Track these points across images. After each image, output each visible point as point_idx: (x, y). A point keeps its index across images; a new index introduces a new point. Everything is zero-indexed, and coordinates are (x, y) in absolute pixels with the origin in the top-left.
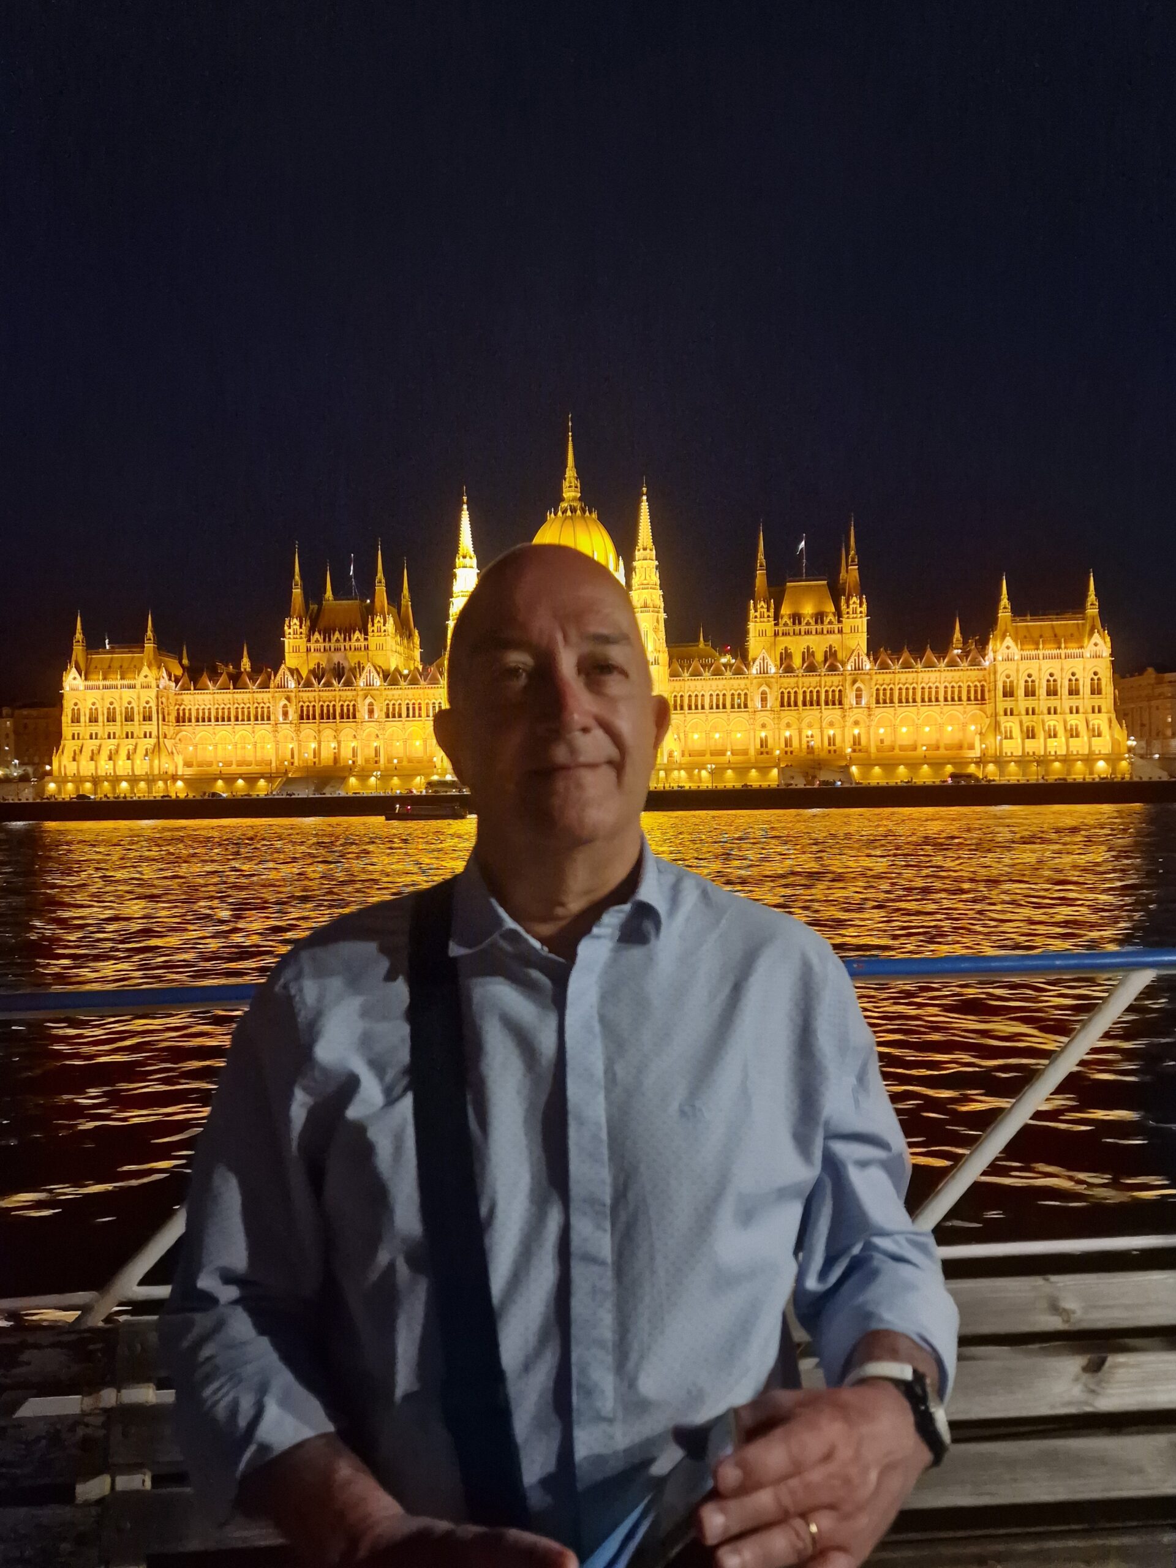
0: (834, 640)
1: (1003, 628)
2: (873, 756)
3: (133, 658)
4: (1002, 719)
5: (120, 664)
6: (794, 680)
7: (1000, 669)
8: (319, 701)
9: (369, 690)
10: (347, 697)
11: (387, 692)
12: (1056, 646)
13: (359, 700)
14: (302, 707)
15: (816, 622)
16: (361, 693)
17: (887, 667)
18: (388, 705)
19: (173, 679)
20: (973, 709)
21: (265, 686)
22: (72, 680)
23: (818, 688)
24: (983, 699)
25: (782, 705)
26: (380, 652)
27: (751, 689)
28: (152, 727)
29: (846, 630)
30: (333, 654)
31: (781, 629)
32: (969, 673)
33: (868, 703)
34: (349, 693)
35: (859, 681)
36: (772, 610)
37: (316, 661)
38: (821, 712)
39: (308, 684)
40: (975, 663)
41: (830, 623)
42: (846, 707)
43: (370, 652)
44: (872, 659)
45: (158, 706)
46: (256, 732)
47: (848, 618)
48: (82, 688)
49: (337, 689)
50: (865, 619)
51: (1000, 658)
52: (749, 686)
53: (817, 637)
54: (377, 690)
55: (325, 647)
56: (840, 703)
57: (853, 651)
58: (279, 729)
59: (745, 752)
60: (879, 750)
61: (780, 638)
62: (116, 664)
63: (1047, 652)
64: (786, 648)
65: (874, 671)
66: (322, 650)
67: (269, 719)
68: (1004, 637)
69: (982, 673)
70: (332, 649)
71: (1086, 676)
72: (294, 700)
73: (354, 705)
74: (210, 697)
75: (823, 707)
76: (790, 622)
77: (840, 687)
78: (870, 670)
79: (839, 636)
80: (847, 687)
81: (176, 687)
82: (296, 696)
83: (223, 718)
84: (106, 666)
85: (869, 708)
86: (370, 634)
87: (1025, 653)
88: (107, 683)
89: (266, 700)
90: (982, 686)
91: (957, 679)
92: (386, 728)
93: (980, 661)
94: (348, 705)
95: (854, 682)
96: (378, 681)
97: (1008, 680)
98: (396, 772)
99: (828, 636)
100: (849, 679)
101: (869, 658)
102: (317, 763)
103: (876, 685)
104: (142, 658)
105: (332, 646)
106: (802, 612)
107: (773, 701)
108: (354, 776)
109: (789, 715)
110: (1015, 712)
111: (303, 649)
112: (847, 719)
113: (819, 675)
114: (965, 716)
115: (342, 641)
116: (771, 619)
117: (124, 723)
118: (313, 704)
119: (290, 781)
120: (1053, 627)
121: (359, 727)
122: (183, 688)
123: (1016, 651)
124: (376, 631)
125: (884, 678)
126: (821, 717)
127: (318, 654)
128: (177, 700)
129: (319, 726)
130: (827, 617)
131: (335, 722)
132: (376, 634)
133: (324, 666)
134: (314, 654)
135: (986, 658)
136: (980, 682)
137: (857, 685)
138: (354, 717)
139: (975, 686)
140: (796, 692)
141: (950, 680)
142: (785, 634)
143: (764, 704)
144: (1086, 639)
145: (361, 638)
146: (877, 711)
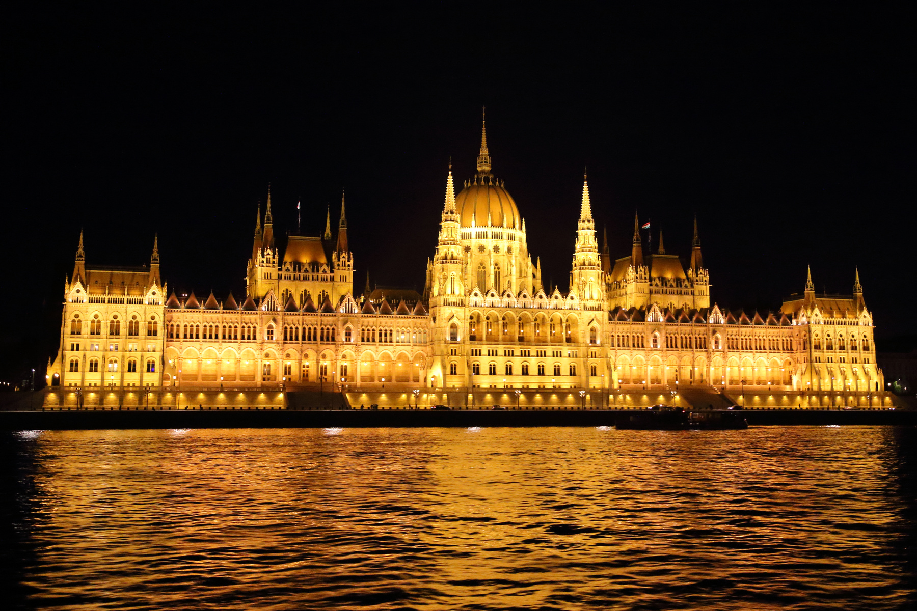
1: (811, 301)
5: (121, 281)
6: (675, 328)
7: (812, 329)
8: (302, 324)
11: (363, 319)
12: (841, 316)
14: (286, 328)
15: (677, 286)
17: (734, 323)
18: (363, 330)
20: (786, 356)
21: (251, 308)
22: (74, 292)
23: (690, 335)
25: (668, 347)
27: (647, 333)
29: (697, 293)
30: (301, 282)
31: (654, 288)
32: (783, 330)
33: (723, 347)
35: (717, 332)
36: (648, 274)
37: (285, 288)
38: (693, 354)
40: (785, 324)
41: (686, 287)
42: (711, 350)
43: (335, 283)
44: (724, 316)
45: (164, 321)
46: (242, 348)
47: (697, 284)
48: (86, 300)
49: (319, 314)
50: (708, 286)
51: (812, 322)
52: (645, 330)
53: (676, 297)
54: (356, 316)
55: (294, 275)
56: (706, 348)
58: (265, 348)
61: (653, 295)
64: (656, 303)
65: (726, 325)
66: (292, 278)
67: (255, 338)
68: (812, 308)
69: (791, 331)
70: (302, 278)
71: (859, 337)
72: (280, 322)
73: (334, 329)
74: (199, 315)
75: (694, 350)
76: (659, 284)
77: (705, 336)
78: (724, 323)
79: (692, 297)
80: (709, 336)
82: (281, 319)
83: (211, 336)
85: (724, 352)
87: (826, 319)
88: (113, 297)
89: (252, 321)
90: (791, 340)
91: (776, 335)
92: (363, 350)
93: (788, 322)
94: (328, 329)
95: (714, 332)
96: (356, 309)
97: (817, 338)
98: (383, 390)
99: (685, 296)
100: (710, 330)
103: (727, 335)
105: (302, 275)
106: (665, 277)
107: (661, 343)
108: (346, 392)
109: (673, 355)
110: (822, 360)
111: (275, 275)
112: (710, 359)
113: (692, 326)
114: (782, 361)
115: (310, 271)
116: (647, 281)
117: (128, 336)
118: (297, 326)
120: (835, 301)
121: (338, 348)
123: (821, 318)
125: (733, 330)
126: (693, 357)
127: (287, 282)
129: (301, 346)
130: (684, 282)
131: (317, 344)
132: (341, 268)
134: (284, 282)
135: (794, 321)
136: (790, 337)
137: (716, 335)
138: (334, 340)
139: (787, 340)
140: (676, 337)
141: (772, 335)
142: (657, 292)
143: (655, 346)
144: (858, 313)
145: (328, 270)
146: (730, 354)
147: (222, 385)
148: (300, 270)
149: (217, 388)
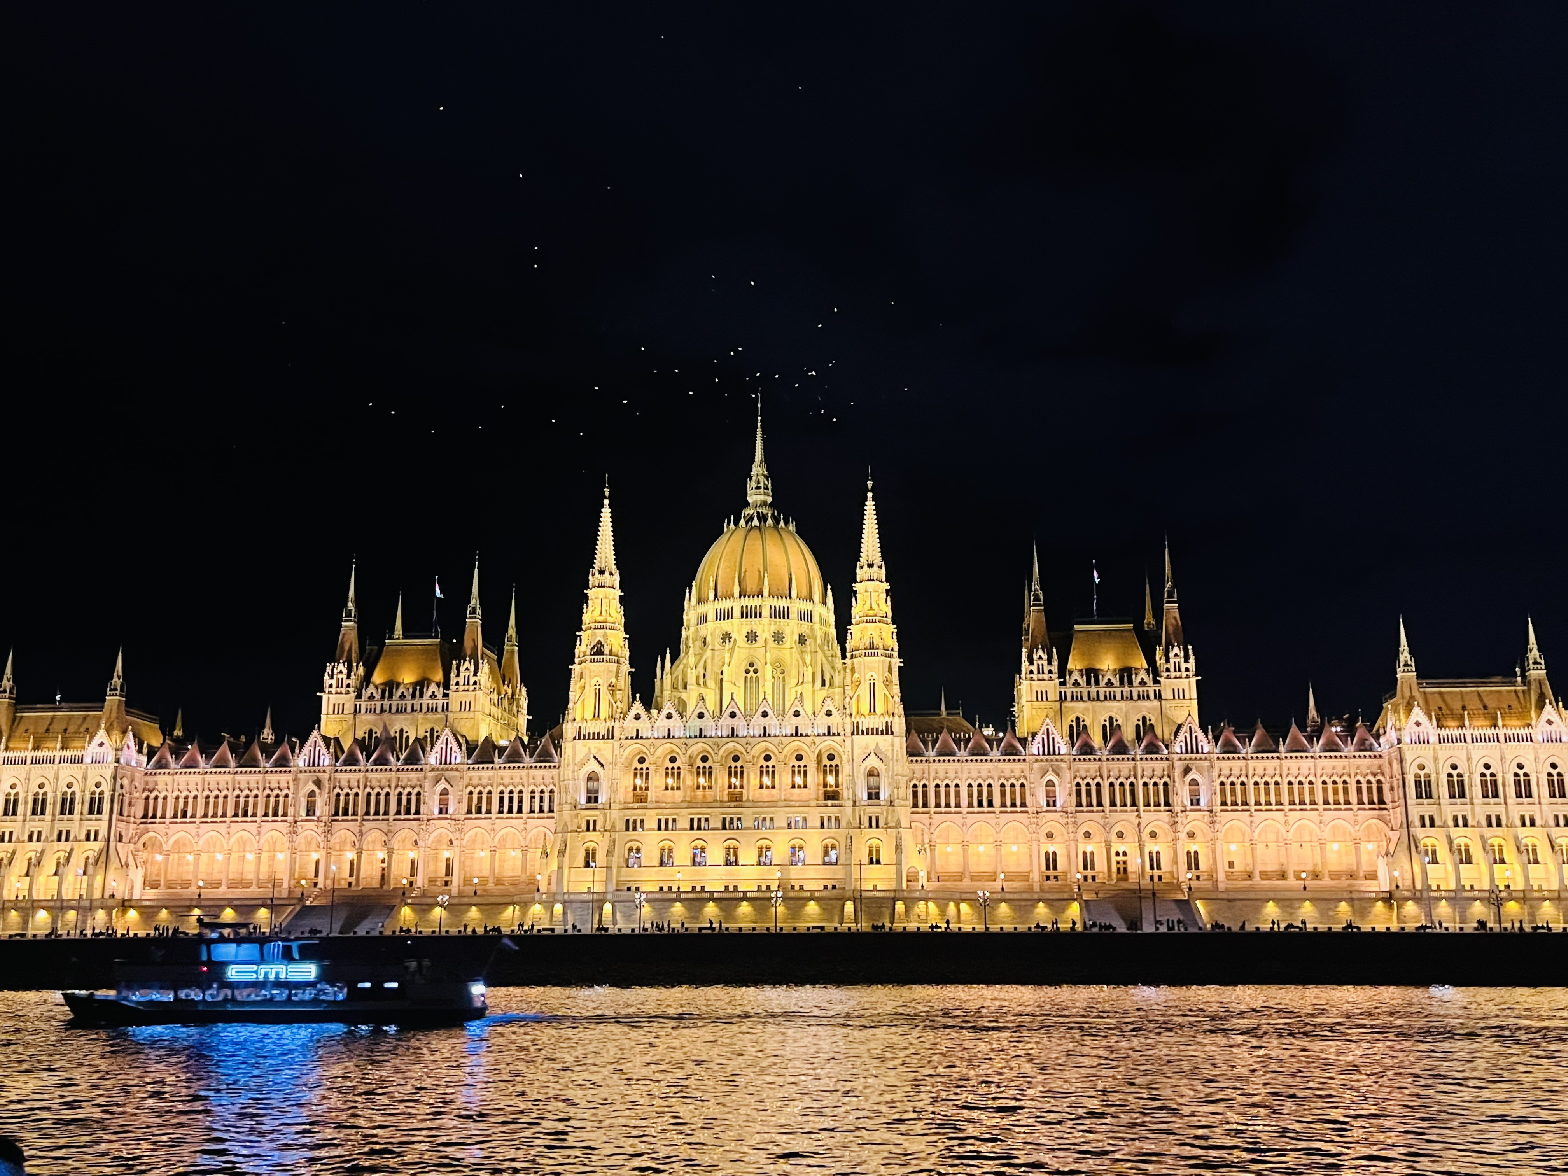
0: (1149, 708)
1: (1407, 694)
2: (1221, 886)
3: (85, 718)
4: (1419, 832)
5: (64, 727)
6: (1094, 766)
7: (1409, 755)
8: (365, 787)
9: (442, 770)
10: (409, 780)
11: (472, 773)
12: (1488, 723)
13: (427, 785)
14: (338, 795)
15: (1122, 683)
16: (431, 774)
17: (1235, 751)
18: (471, 793)
19: (145, 750)
20: (1368, 818)
21: (283, 762)
23: (1132, 779)
24: (1381, 801)
25: (1079, 804)
26: (465, 715)
27: (1032, 777)
28: (100, 824)
29: (1167, 694)
30: (394, 717)
32: (1358, 761)
33: (1210, 804)
34: (412, 775)
35: (1194, 770)
36: (1055, 663)
37: (368, 728)
38: (1139, 816)
39: (351, 761)
40: (1363, 747)
41: (1142, 684)
42: (1178, 809)
43: (450, 715)
44: (1210, 737)
45: (114, 790)
46: (263, 832)
47: (1168, 677)
49: (394, 768)
50: (1194, 680)
51: (1406, 739)
52: (1027, 773)
53: (1123, 704)
54: (457, 770)
55: (382, 705)
56: (1167, 803)
57: (1180, 726)
58: (299, 830)
59: (1025, 877)
60: (1229, 876)
61: (1067, 704)
62: (58, 727)
63: (1476, 733)
64: (1078, 719)
65: (1216, 756)
66: (378, 711)
67: (285, 814)
68: (1409, 708)
69: (1376, 762)
70: (394, 709)
71: (1540, 770)
72: (326, 783)
73: (419, 794)
74: (198, 778)
75: (1142, 808)
76: (1082, 681)
77: (1166, 779)
78: (1209, 753)
79: (1156, 703)
80: (1176, 779)
81: (148, 764)
82: (330, 779)
83: (214, 812)
84: (42, 730)
85: (1211, 811)
86: (453, 687)
87: (1443, 732)
88: (39, 754)
89: (283, 785)
90: (1379, 782)
91: (1341, 772)
92: (466, 830)
93: (1372, 744)
94: (409, 794)
95: (1187, 771)
96: (459, 756)
97: (1422, 773)
98: (475, 899)
99: (1140, 703)
100: (1179, 766)
101: (1207, 736)
102: (354, 884)
103: (1220, 776)
104: (99, 718)
105: (394, 704)
106: (1098, 667)
107: (1064, 796)
108: (407, 904)
109: (1090, 820)
110: (1438, 822)
111: (349, 709)
112: (1180, 827)
113: (1133, 759)
114: (1357, 828)
115: (409, 697)
116: (1055, 676)
117: (58, 817)
118: (355, 791)
119: (306, 911)
120: (1479, 694)
121: (423, 827)
122: (161, 765)
123: (1429, 728)
124: (461, 683)
125: (1232, 766)
126: (1139, 824)
127: (370, 717)
128: (147, 783)
129: (361, 825)
130: (1136, 674)
131: (388, 820)
132: (461, 688)
133: (378, 735)
134: (364, 717)
135: (1382, 740)
136: (1375, 775)
137: (1191, 775)
138: (417, 812)
139: (1369, 782)
140: (1098, 784)
141: (1330, 772)
142: (1076, 698)
143: (1051, 802)
144: (1533, 714)
145: (439, 693)
146: (1223, 817)
147: (200, 895)
148: (391, 697)
149: (191, 900)
